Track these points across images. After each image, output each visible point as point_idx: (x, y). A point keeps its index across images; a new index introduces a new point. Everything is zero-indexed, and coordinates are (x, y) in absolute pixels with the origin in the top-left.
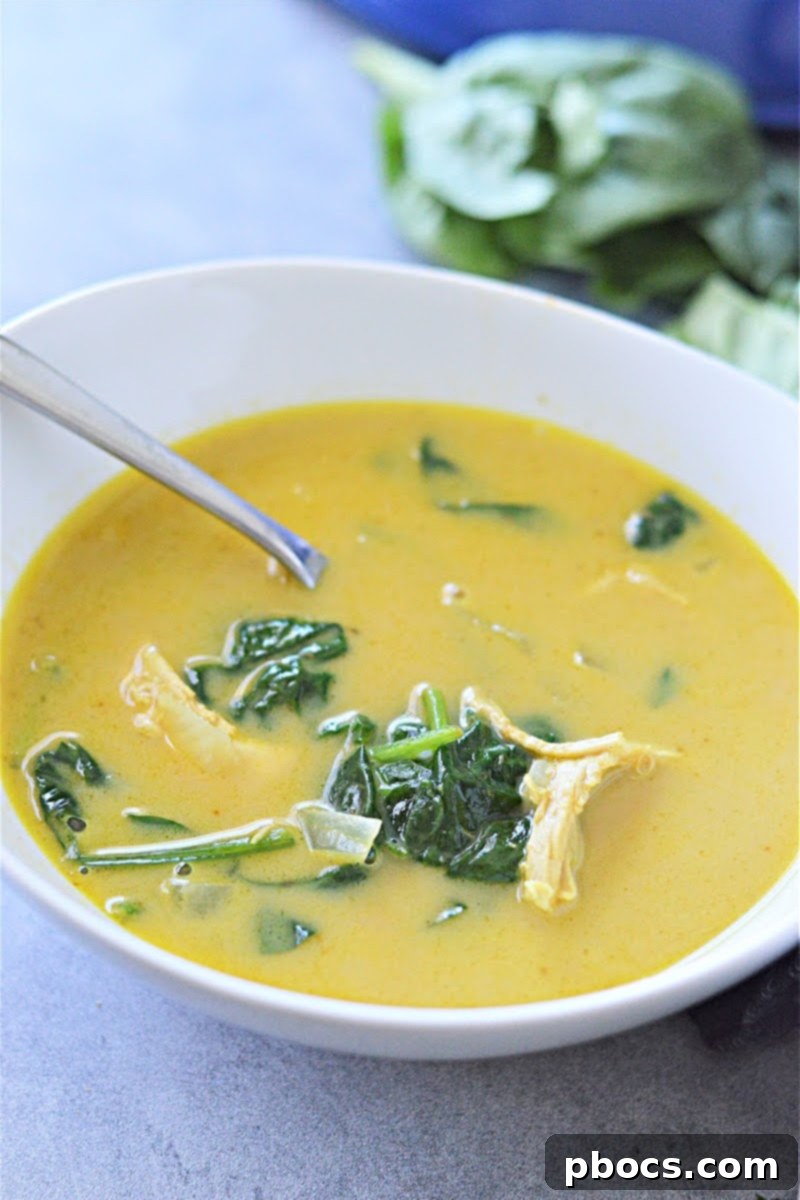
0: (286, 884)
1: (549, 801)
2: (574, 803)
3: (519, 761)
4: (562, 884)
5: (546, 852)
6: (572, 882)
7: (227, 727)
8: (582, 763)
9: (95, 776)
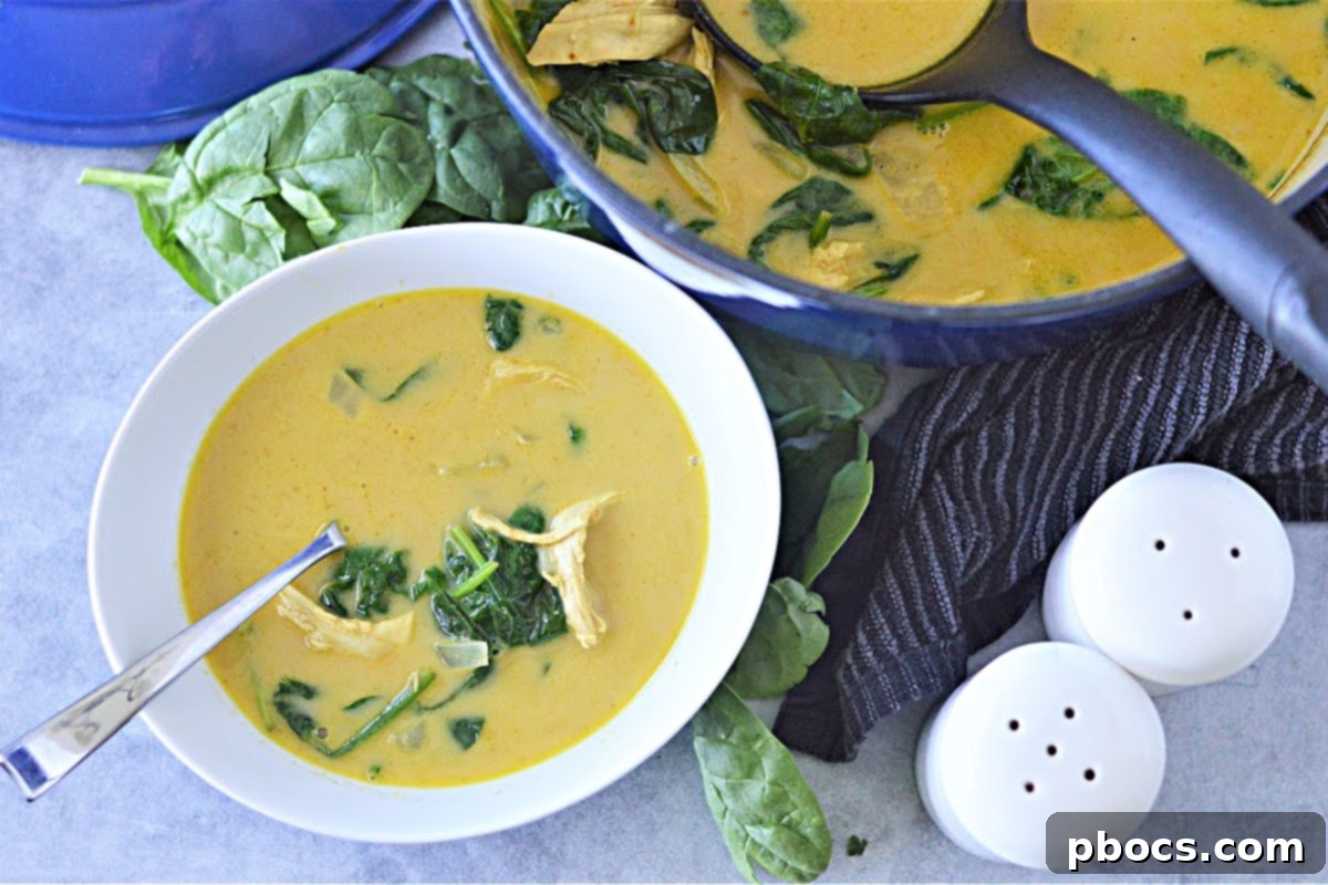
0: (452, 697)
1: (564, 583)
2: (579, 580)
3: (531, 552)
4: (596, 623)
5: (579, 616)
6: (601, 621)
7: (365, 625)
8: (568, 543)
9: (309, 693)
